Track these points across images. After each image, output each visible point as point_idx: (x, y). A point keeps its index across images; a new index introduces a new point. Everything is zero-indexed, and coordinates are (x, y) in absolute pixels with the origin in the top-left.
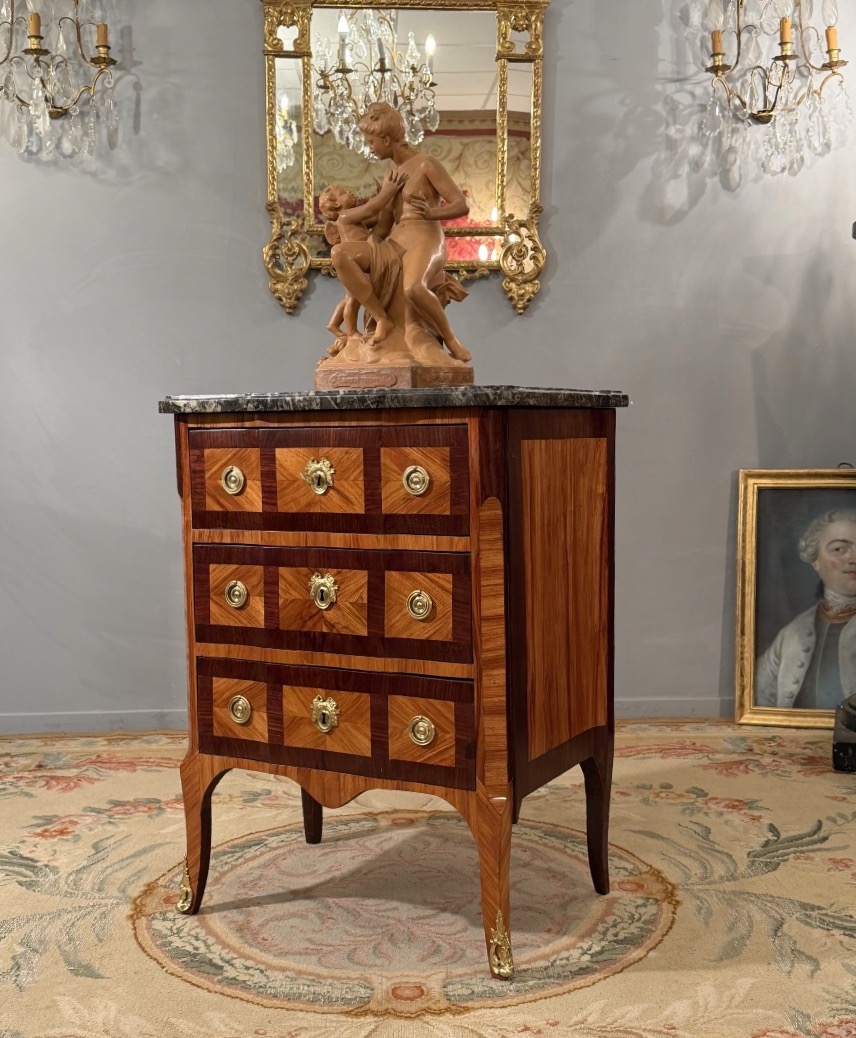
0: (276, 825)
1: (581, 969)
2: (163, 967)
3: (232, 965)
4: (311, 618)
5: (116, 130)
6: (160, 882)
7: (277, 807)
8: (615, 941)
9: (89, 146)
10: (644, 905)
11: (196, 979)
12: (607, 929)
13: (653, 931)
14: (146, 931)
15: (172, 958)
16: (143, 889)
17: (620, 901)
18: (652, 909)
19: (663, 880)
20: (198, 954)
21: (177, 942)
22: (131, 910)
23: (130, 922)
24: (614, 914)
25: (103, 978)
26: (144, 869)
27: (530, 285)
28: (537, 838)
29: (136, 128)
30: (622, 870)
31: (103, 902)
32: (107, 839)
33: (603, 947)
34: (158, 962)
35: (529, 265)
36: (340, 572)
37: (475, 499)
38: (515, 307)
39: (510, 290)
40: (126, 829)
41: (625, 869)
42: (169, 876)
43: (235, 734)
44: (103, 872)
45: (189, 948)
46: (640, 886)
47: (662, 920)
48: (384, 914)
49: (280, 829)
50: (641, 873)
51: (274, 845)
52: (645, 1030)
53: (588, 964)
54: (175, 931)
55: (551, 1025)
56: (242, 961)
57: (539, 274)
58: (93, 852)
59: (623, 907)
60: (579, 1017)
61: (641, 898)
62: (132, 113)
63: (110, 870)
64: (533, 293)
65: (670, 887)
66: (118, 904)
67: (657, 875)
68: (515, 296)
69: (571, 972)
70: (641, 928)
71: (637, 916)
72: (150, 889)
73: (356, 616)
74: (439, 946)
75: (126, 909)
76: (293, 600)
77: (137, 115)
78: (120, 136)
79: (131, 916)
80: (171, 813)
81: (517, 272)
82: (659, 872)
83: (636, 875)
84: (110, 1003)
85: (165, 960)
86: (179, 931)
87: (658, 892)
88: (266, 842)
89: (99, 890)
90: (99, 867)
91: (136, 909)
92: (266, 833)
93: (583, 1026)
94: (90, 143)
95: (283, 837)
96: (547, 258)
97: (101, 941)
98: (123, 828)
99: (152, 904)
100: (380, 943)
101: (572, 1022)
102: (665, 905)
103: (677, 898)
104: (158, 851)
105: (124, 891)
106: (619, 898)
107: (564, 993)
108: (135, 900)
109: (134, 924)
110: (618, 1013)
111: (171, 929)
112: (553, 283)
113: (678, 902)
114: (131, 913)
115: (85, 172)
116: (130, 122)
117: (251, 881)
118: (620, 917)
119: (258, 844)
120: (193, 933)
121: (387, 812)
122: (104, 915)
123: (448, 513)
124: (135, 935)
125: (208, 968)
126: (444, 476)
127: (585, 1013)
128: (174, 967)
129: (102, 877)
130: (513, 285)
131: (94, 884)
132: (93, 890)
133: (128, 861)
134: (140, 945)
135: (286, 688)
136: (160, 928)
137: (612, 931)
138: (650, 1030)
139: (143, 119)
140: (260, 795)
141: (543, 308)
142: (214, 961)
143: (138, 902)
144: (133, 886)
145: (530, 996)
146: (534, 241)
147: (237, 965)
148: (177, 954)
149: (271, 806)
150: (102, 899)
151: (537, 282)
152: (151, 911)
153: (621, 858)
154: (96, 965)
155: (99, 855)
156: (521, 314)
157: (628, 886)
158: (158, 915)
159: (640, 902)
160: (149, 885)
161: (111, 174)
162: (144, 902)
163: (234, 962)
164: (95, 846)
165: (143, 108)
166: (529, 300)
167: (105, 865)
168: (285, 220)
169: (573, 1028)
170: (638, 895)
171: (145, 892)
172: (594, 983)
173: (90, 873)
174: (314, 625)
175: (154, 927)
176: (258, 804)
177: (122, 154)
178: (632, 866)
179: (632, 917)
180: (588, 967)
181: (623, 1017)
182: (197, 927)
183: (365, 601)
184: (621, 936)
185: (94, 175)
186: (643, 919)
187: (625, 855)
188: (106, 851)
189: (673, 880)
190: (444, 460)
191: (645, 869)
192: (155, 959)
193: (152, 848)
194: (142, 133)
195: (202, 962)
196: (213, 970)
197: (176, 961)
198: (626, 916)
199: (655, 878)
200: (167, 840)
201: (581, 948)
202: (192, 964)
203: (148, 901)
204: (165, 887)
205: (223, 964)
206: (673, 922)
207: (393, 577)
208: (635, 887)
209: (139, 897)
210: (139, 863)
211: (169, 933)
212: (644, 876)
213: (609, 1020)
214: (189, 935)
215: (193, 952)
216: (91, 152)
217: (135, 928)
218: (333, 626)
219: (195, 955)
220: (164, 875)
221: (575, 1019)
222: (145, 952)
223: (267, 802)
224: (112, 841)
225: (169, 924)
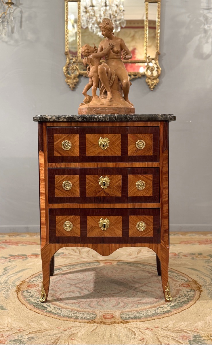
0: (65, 263)
1: (167, 311)
2: (27, 307)
3: (50, 307)
4: (99, 192)
5: (14, 27)
6: (26, 281)
7: (66, 258)
8: (179, 302)
9: (5, 32)
10: (190, 292)
11: (37, 311)
12: (177, 299)
13: (193, 300)
14: (21, 296)
15: (30, 304)
16: (21, 283)
17: (182, 290)
18: (192, 293)
19: (197, 284)
20: (39, 303)
21: (31, 299)
22: (17, 289)
23: (16, 293)
24: (179, 294)
25: (7, 310)
26: (21, 276)
27: (155, 80)
28: (154, 270)
29: (21, 26)
30: (183, 280)
31: (7, 286)
32: (9, 267)
33: (175, 304)
34: (25, 306)
35: (155, 73)
36: (111, 176)
38: (150, 88)
39: (149, 82)
40: (15, 264)
41: (184, 280)
42: (29, 279)
44: (7, 277)
45: (36, 301)
46: (189, 286)
47: (196, 297)
48: (101, 292)
49: (66, 265)
50: (189, 281)
51: (65, 270)
52: (187, 330)
53: (170, 309)
54: (31, 296)
55: (156, 328)
56: (53, 306)
57: (159, 76)
58: (4, 271)
59: (183, 292)
60: (166, 326)
61: (189, 289)
62: (20, 21)
63: (10, 276)
64: (157, 83)
65: (199, 286)
66: (12, 287)
67: (195, 282)
68: (150, 85)
69: (164, 312)
70: (188, 299)
71: (187, 295)
72: (23, 282)
73: (117, 190)
74: (119, 302)
75: (15, 289)
76: (92, 186)
77: (21, 22)
78: (15, 29)
79: (17, 291)
80: (30, 259)
81: (151, 76)
82: (196, 281)
83: (188, 282)
84: (9, 318)
85: (27, 305)
86: (32, 296)
87: (195, 287)
88: (62, 269)
89: (6, 283)
90: (6, 275)
91: (18, 289)
92: (62, 266)
93: (167, 328)
94: (5, 31)
95: (67, 267)
96: (161, 71)
97: (6, 298)
98: (14, 263)
99: (24, 287)
100: (99, 301)
101: (163, 327)
102: (197, 291)
103: (201, 290)
104: (26, 271)
105: (14, 283)
106: (181, 289)
107: (161, 318)
108: (18, 286)
109: (17, 293)
110: (179, 325)
111: (30, 295)
112: (164, 79)
113: (202, 291)
114: (17, 290)
115: (3, 42)
116: (19, 24)
117: (57, 281)
118: (181, 295)
119: (59, 269)
120: (37, 296)
121: (103, 260)
122: (7, 291)
123: (152, 155)
124: (18, 297)
125: (42, 308)
127: (168, 324)
128: (30, 307)
129: (7, 279)
130: (150, 80)
131: (4, 281)
132: (4, 282)
133: (16, 274)
134: (19, 300)
135: (88, 217)
136: (26, 295)
137: (179, 299)
138: (189, 330)
139: (23, 23)
140: (60, 254)
141: (160, 89)
142: (44, 306)
143: (19, 286)
144: (17, 281)
145: (149, 319)
146: (157, 65)
147: (51, 307)
148: (32, 303)
149: (64, 258)
150: (7, 285)
151: (158, 79)
152: (23, 290)
153: (183, 276)
154: (5, 306)
155: (6, 272)
156: (152, 90)
157: (185, 285)
158: (25, 291)
159: (188, 290)
160: (22, 282)
161: (12, 42)
162: (21, 287)
163: (50, 306)
164: (5, 269)
165: (23, 20)
166: (155, 86)
167: (8, 275)
168: (71, 58)
169: (163, 329)
170: (188, 288)
171: (21, 284)
172: (171, 315)
173: (3, 277)
174: (100, 194)
175: (24, 294)
176: (59, 257)
177: (16, 35)
178: (187, 279)
179: (185, 295)
180: (169, 310)
181: (181, 326)
182: (38, 295)
183: (121, 185)
184: (181, 301)
185: (6, 42)
186: (189, 296)
187: (184, 276)
188: (8, 270)
189: (200, 284)
191: (191, 280)
192: (24, 305)
193: (24, 270)
194: (23, 28)
195: (40, 306)
196: (43, 308)
197: (31, 305)
198: (183, 295)
199: (194, 283)
200: (29, 268)
201: (168, 304)
202: (36, 307)
203: (22, 286)
204: (28, 282)
205: (47, 307)
206: (199, 297)
207: (131, 177)
208: (187, 286)
209: (19, 285)
210: (19, 275)
211: (29, 296)
212: (191, 282)
213: (176, 327)
214: (36, 297)
215: (37, 302)
216: (5, 35)
217: (18, 295)
218: (108, 194)
219: (37, 304)
220: (27, 279)
221: (164, 326)
222: (21, 302)
223: (63, 256)
224: (10, 267)
225: (29, 294)
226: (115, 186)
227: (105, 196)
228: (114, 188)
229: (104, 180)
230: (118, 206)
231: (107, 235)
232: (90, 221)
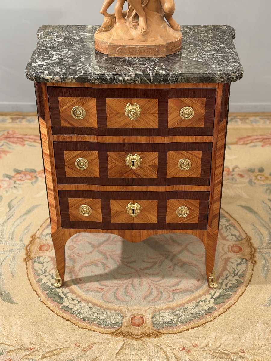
4: (126, 172)
36: (143, 153)
37: (217, 121)
43: (82, 219)
73: (151, 171)
76: (117, 166)
123: (203, 126)
126: (202, 111)
135: (112, 201)
174: (128, 175)
183: (157, 164)
190: (203, 104)
207: (171, 154)
218: (139, 175)
226: (149, 166)
227: (134, 177)
228: (147, 168)
229: (133, 158)
230: (152, 189)
231: (136, 221)
232: (115, 205)
